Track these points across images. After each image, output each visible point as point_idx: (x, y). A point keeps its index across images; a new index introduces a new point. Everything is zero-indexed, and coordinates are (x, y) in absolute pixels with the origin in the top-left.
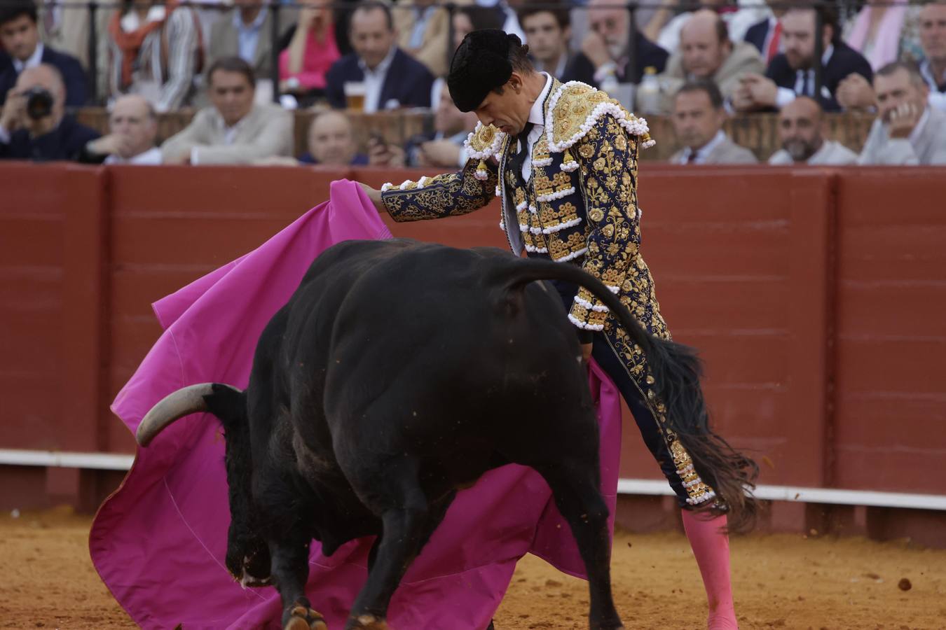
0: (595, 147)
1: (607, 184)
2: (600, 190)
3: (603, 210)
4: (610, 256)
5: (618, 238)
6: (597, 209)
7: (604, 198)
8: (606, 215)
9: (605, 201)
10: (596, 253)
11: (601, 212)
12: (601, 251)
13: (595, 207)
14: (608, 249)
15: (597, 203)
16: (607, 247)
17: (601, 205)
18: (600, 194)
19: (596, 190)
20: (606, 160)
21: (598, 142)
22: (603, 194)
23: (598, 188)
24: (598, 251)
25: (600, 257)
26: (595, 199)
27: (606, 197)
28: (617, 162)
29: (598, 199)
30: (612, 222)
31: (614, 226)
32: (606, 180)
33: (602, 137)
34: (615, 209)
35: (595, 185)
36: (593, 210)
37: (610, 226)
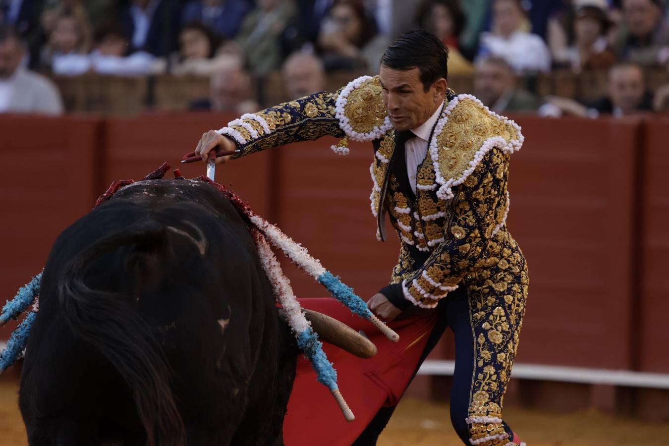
0: (478, 179)
1: (479, 210)
2: (470, 213)
3: (466, 230)
4: (458, 268)
5: (471, 256)
6: (461, 228)
7: (471, 221)
8: (468, 235)
9: (471, 224)
10: (446, 262)
11: (464, 231)
12: (452, 263)
13: (460, 225)
14: (459, 263)
15: (463, 223)
16: (458, 261)
17: (466, 226)
18: (468, 216)
19: (466, 212)
20: (484, 190)
21: (482, 174)
22: (471, 217)
23: (468, 211)
24: (448, 261)
25: (449, 266)
26: (463, 218)
27: (474, 221)
28: (493, 191)
29: (465, 219)
30: (470, 242)
31: (471, 245)
32: (479, 207)
33: (486, 170)
34: (477, 231)
35: (467, 208)
36: (456, 227)
37: (468, 245)
